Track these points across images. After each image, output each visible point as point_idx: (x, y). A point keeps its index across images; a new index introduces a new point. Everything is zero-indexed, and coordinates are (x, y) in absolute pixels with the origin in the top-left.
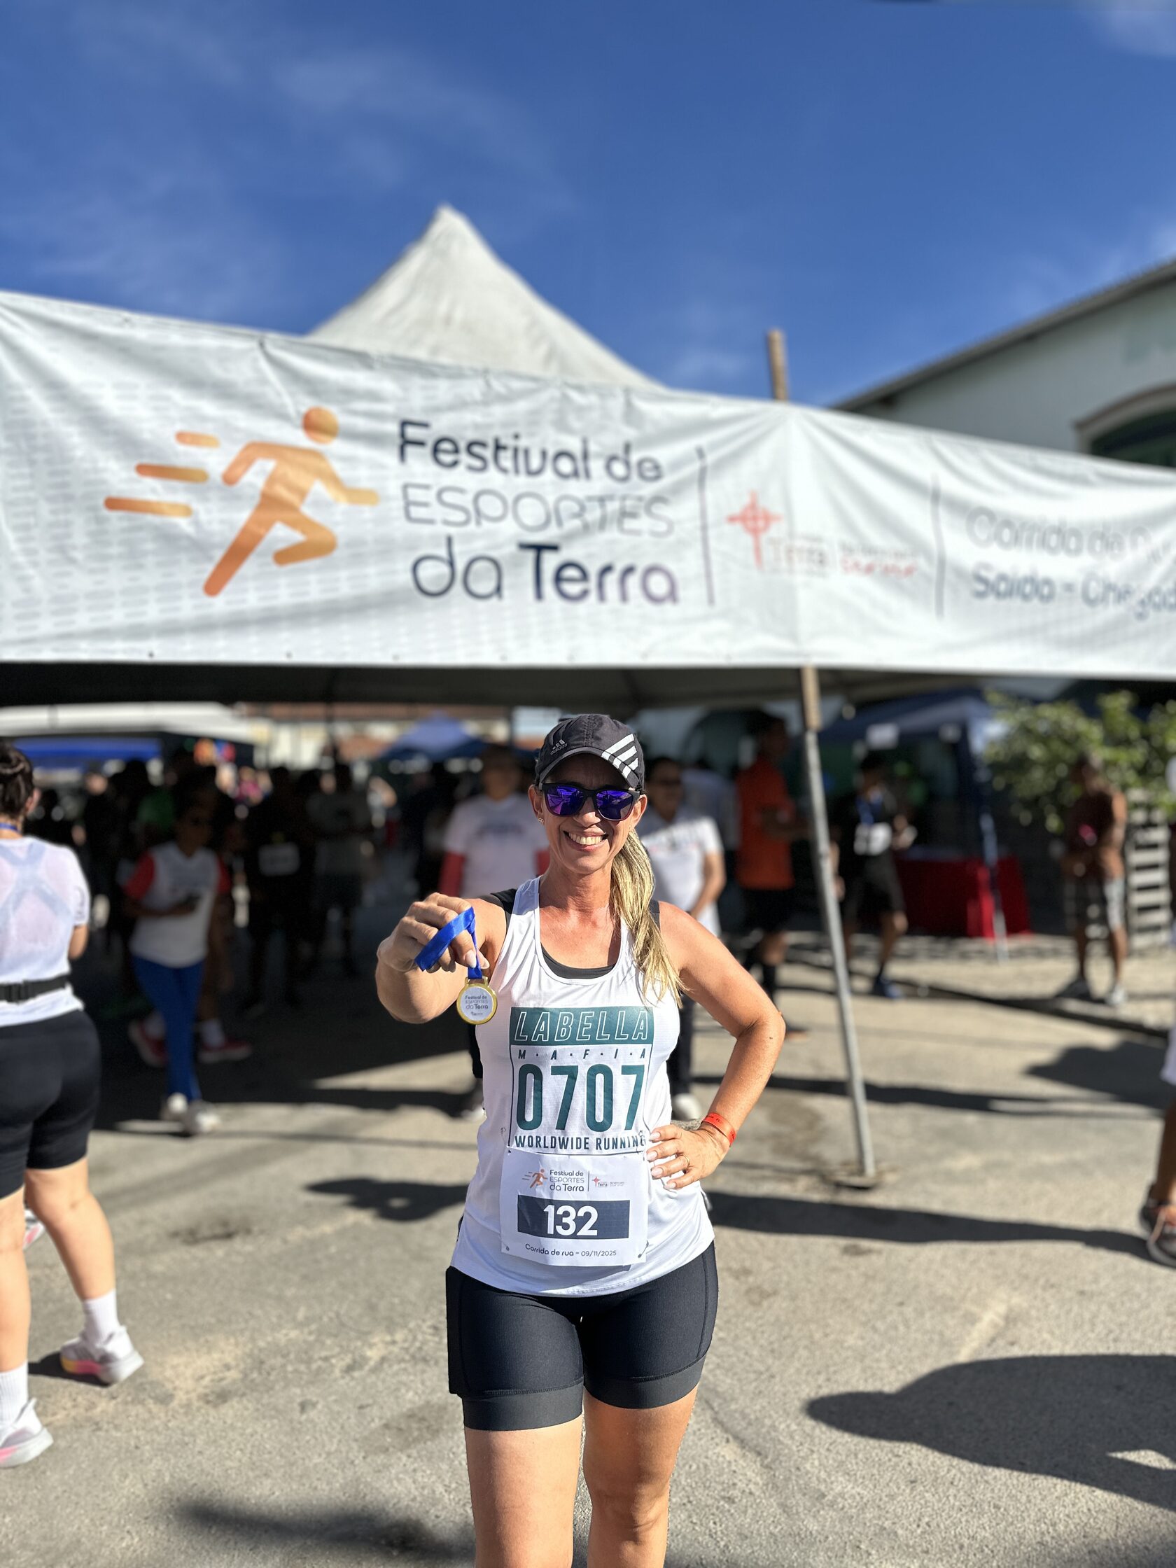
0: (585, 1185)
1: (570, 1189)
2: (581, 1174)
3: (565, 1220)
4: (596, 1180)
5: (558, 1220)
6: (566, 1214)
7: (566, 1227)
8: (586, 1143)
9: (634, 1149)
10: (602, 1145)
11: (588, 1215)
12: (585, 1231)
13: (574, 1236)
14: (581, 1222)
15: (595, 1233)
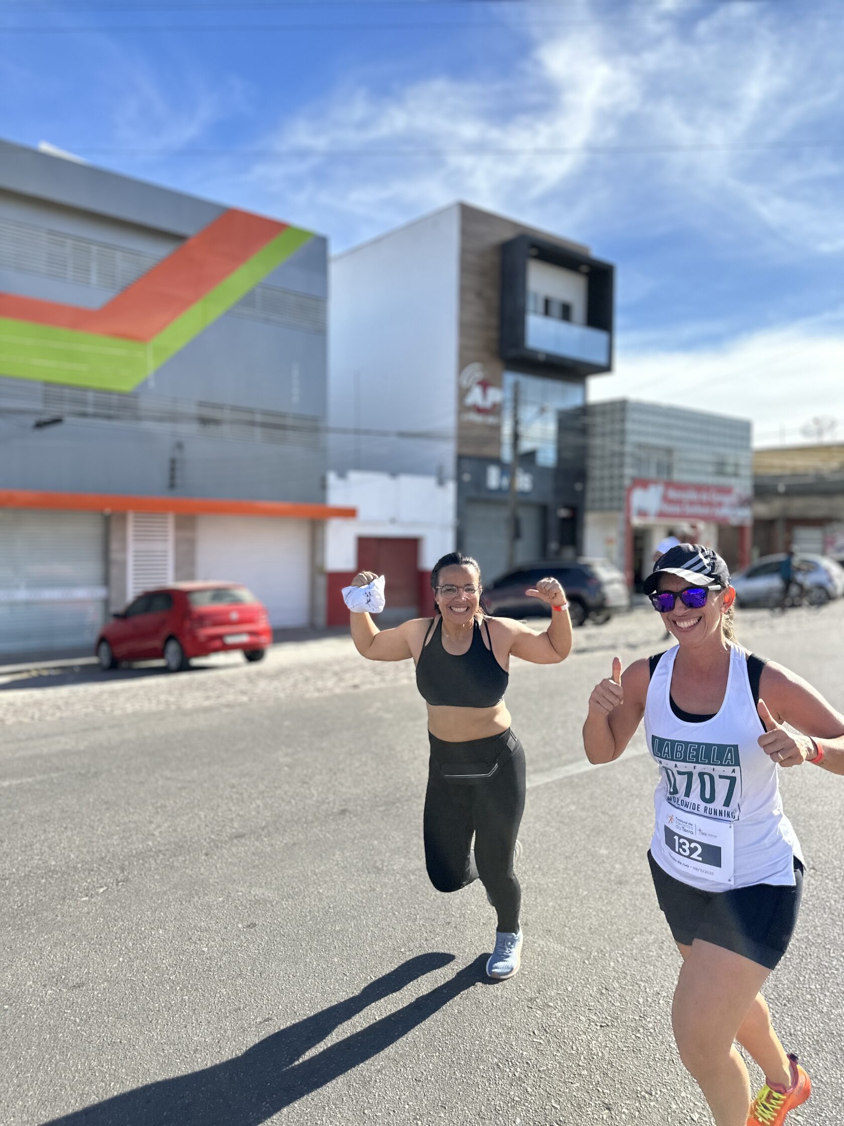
0: (694, 831)
1: (685, 831)
2: (692, 825)
3: (683, 846)
4: (700, 830)
5: (680, 845)
6: (684, 844)
7: (684, 850)
8: (698, 808)
9: (726, 818)
10: (708, 811)
11: (696, 849)
12: (694, 856)
13: (688, 857)
14: (693, 850)
15: (700, 859)
